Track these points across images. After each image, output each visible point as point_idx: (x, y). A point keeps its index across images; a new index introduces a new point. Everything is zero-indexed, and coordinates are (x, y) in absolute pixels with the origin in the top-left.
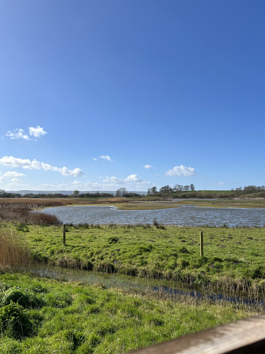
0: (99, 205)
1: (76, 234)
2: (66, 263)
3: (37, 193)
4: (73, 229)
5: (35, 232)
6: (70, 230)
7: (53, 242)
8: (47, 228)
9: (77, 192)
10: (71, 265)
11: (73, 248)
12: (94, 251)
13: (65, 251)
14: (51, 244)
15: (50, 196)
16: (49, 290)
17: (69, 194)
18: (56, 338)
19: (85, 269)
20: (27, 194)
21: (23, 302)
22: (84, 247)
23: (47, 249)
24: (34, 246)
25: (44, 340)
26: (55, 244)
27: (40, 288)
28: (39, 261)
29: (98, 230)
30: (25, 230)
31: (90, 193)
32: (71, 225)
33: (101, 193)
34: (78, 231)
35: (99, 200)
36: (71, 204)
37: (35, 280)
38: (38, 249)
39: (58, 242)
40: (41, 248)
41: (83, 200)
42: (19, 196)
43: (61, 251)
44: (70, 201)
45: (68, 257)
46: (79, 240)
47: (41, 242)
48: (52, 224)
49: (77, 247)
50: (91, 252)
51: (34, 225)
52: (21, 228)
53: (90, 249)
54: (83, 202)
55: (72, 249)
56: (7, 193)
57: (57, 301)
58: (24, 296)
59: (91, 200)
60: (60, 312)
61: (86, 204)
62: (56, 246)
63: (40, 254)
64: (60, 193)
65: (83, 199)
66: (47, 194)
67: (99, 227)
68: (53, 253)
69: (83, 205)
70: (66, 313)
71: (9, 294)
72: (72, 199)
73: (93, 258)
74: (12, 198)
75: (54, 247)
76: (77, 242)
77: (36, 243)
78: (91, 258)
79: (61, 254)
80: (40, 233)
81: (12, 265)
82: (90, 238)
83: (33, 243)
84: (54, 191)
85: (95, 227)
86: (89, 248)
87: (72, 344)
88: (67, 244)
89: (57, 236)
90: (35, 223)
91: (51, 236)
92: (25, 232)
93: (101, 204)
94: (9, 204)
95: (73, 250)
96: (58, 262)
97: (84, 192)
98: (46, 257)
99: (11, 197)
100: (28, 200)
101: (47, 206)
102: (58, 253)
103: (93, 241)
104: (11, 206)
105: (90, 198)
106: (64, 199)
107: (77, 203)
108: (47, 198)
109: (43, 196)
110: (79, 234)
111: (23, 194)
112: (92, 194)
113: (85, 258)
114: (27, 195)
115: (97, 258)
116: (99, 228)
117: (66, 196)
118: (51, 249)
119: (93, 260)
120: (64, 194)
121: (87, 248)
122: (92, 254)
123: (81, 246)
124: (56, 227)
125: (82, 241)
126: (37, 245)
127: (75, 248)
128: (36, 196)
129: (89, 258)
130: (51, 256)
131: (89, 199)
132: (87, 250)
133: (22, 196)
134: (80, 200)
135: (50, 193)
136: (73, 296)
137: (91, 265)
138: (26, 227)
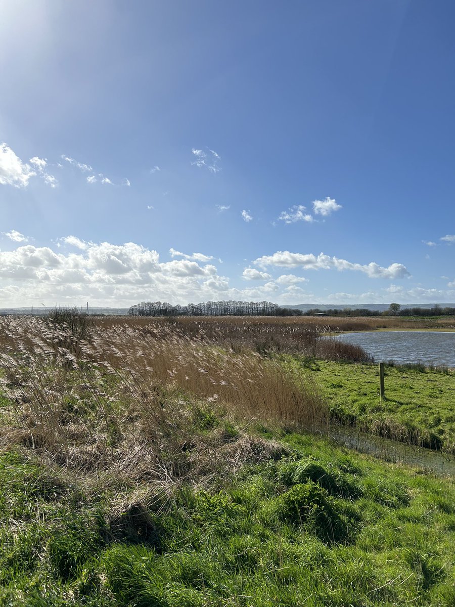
0: (440, 330)
1: (401, 381)
2: (389, 431)
3: (326, 309)
4: (396, 372)
5: (330, 373)
6: (390, 373)
7: (363, 391)
8: (348, 367)
9: (395, 307)
10: (398, 435)
11: (399, 405)
12: (441, 415)
13: (384, 408)
14: (359, 394)
15: (348, 313)
16: (364, 472)
17: (381, 310)
18: (389, 558)
19: (426, 445)
20: (311, 310)
21: (327, 483)
22: (420, 406)
23: (354, 402)
24: (330, 394)
25: (369, 555)
26: (365, 395)
27: (349, 466)
28: (342, 422)
29: (444, 378)
30: (314, 368)
31: (422, 308)
32: (391, 365)
33: (443, 307)
34: (405, 375)
35: (439, 322)
36: (385, 328)
37: (338, 452)
38: (338, 400)
39: (371, 393)
40: (344, 400)
41: (408, 321)
42: (298, 313)
43: (378, 409)
44: (384, 322)
45: (392, 421)
46: (408, 392)
47: (341, 389)
48: (356, 360)
49: (407, 404)
50: (436, 417)
51: (326, 361)
52: (307, 364)
53: (433, 411)
54: (408, 325)
55: (398, 407)
56: (281, 309)
57: (382, 494)
58: (327, 474)
59: (423, 321)
60: (391, 514)
61: (414, 328)
62: (368, 399)
63: (342, 410)
64: (365, 308)
65: (407, 318)
66: (343, 309)
67: (446, 372)
68: (363, 409)
69: (408, 329)
70: (401, 518)
71: (305, 466)
72: (387, 319)
73: (440, 427)
74: (289, 317)
75: (364, 400)
76: (405, 395)
77: (334, 389)
78: (436, 429)
79: (378, 413)
80: (337, 374)
81: (300, 422)
82: (431, 391)
83: (329, 390)
84: (354, 306)
85: (439, 372)
86: (431, 408)
87: (421, 577)
88: (387, 397)
89: (368, 381)
90: (327, 358)
91: (357, 382)
92: (314, 370)
93: (445, 329)
94: (285, 326)
95: (401, 409)
96: (373, 427)
97: (408, 305)
98: (353, 416)
99: (288, 315)
100: (312, 320)
101: (344, 331)
102: (373, 411)
103: (437, 398)
104: (289, 329)
105: (422, 317)
106: (373, 319)
107: (396, 326)
108: (344, 316)
109: (336, 314)
110: (408, 382)
111: (305, 310)
112: (427, 309)
113: (424, 425)
114: (311, 313)
115: (450, 430)
116: (447, 374)
117: (376, 314)
118: (360, 402)
119: (442, 432)
120: (372, 309)
121: (427, 409)
122: (438, 421)
123: (415, 403)
124: (364, 366)
125: (417, 395)
126: (336, 394)
127: (403, 406)
128: (325, 314)
129: (431, 427)
130: (360, 415)
131: (419, 319)
132: (426, 413)
133: (304, 313)
134: (403, 321)
135: (348, 308)
136: (410, 492)
137: (437, 440)
138: (315, 364)
